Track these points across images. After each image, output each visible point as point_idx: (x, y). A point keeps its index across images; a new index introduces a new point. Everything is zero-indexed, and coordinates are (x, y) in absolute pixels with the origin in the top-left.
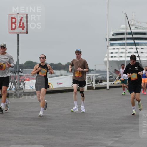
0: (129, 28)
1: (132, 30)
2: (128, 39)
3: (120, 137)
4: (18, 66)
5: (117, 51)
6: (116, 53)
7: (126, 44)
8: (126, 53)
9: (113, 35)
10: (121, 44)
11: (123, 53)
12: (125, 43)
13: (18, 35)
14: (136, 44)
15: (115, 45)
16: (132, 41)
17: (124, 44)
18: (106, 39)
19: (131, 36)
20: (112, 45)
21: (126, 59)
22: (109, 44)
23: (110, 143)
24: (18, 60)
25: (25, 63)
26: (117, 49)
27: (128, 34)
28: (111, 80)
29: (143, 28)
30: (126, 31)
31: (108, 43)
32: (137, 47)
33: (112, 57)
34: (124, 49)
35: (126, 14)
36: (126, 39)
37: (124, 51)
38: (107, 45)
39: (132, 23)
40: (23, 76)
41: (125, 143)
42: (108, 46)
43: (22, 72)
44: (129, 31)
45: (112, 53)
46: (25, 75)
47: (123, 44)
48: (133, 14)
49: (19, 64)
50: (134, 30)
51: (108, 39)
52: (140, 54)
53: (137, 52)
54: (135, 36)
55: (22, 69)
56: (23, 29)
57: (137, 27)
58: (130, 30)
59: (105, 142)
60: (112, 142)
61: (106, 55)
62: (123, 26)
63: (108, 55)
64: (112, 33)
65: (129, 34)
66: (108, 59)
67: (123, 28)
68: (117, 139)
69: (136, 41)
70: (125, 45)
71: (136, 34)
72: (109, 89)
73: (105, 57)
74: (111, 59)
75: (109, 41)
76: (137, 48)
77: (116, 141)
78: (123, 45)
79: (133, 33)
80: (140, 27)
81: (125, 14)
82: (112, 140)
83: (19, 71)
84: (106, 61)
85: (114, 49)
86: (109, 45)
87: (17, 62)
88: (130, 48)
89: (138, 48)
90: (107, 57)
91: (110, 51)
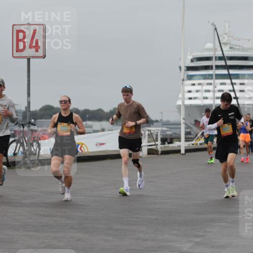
0: (219, 48)
1: (224, 53)
2: (218, 67)
3: (204, 236)
4: (28, 114)
5: (199, 88)
6: (197, 91)
7: (214, 76)
8: (214, 92)
9: (192, 61)
10: (205, 77)
11: (209, 91)
12: (212, 75)
13: (29, 60)
14: (232, 77)
15: (195, 78)
16: (225, 72)
17: (210, 77)
18: (180, 67)
19: (222, 63)
20: (190, 77)
21: (214, 101)
22: (186, 76)
23: (186, 247)
24: (29, 103)
25: (41, 110)
26: (199, 84)
27: (217, 58)
28: (189, 138)
29: (243, 49)
30: (215, 54)
31: (183, 74)
32: (234, 81)
33: (190, 98)
34: (211, 84)
36: (214, 67)
37: (211, 88)
38: (182, 78)
39: (225, 41)
40: (38, 132)
41: (213, 247)
42: (183, 80)
43: (34, 125)
44: (219, 54)
45: (190, 92)
46: (40, 129)
48: (227, 24)
49: (30, 111)
50: (228, 53)
51: (183, 68)
52: (238, 94)
53: (234, 91)
54: (230, 63)
55: (35, 120)
56: (37, 51)
57: (234, 47)
58: (221, 53)
59: (178, 245)
60: (189, 245)
61: (180, 96)
62: (209, 45)
63: (183, 96)
64: (191, 57)
65: (220, 58)
66: (183, 102)
67: (209, 48)
68: (198, 240)
69: (232, 72)
70: (212, 79)
71: (231, 58)
72: (185, 154)
74: (188, 102)
75: (185, 70)
76: (232, 84)
77: (197, 244)
78: (208, 79)
79: (226, 58)
80: (237, 47)
81: (213, 24)
82: (190, 242)
83: (30, 123)
84: (180, 105)
85: (194, 85)
86: (185, 78)
87: (26, 108)
88: (222, 84)
89: (235, 84)
90: (181, 98)
91: (187, 88)
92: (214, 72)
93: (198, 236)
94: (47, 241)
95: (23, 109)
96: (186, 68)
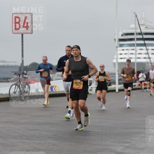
0: (139, 28)
1: (142, 30)
2: (138, 39)
3: (130, 142)
4: (22, 68)
5: (126, 52)
6: (126, 54)
7: (136, 45)
8: (136, 54)
9: (122, 35)
10: (130, 45)
11: (133, 54)
12: (134, 44)
13: (22, 35)
14: (146, 45)
15: (124, 46)
16: (142, 42)
18: (115, 40)
19: (140, 37)
20: (121, 45)
21: (136, 60)
22: (118, 44)
23: (119, 149)
24: (23, 61)
25: (30, 65)
26: (127, 50)
27: (138, 34)
28: (120, 83)
30: (136, 31)
31: (117, 43)
32: (148, 48)
33: (121, 58)
34: (133, 50)
35: (136, 14)
36: (135, 39)
37: (134, 52)
38: (116, 46)
39: (142, 23)
41: (136, 149)
42: (117, 47)
43: (26, 75)
44: (139, 31)
45: (121, 54)
46: (30, 77)
47: (133, 45)
48: (143, 13)
49: (23, 66)
50: (144, 30)
51: (117, 40)
52: (151, 56)
53: (148, 54)
54: (145, 37)
55: (27, 71)
56: (27, 29)
57: (148, 27)
59: (115, 148)
60: (122, 148)
61: (115, 57)
62: (133, 26)
63: (117, 56)
64: (121, 33)
65: (139, 34)
66: (117, 61)
67: (132, 28)
68: (127, 145)
69: (146, 42)
70: (134, 46)
71: (146, 34)
72: (118, 92)
73: (114, 58)
74: (120, 61)
75: (118, 41)
76: (147, 50)
77: (127, 147)
79: (143, 34)
80: (150, 27)
81: (134, 13)
82: (122, 146)
83: (23, 73)
84: (115, 63)
85: (123, 50)
86: (118, 46)
87: (21, 64)
88: (141, 49)
90: (115, 58)
91: (119, 52)
92: (136, 42)
93: (126, 143)
94: (34, 145)
95: (19, 65)
96: (118, 40)
